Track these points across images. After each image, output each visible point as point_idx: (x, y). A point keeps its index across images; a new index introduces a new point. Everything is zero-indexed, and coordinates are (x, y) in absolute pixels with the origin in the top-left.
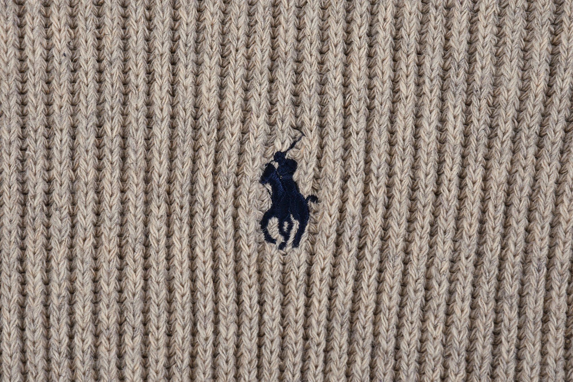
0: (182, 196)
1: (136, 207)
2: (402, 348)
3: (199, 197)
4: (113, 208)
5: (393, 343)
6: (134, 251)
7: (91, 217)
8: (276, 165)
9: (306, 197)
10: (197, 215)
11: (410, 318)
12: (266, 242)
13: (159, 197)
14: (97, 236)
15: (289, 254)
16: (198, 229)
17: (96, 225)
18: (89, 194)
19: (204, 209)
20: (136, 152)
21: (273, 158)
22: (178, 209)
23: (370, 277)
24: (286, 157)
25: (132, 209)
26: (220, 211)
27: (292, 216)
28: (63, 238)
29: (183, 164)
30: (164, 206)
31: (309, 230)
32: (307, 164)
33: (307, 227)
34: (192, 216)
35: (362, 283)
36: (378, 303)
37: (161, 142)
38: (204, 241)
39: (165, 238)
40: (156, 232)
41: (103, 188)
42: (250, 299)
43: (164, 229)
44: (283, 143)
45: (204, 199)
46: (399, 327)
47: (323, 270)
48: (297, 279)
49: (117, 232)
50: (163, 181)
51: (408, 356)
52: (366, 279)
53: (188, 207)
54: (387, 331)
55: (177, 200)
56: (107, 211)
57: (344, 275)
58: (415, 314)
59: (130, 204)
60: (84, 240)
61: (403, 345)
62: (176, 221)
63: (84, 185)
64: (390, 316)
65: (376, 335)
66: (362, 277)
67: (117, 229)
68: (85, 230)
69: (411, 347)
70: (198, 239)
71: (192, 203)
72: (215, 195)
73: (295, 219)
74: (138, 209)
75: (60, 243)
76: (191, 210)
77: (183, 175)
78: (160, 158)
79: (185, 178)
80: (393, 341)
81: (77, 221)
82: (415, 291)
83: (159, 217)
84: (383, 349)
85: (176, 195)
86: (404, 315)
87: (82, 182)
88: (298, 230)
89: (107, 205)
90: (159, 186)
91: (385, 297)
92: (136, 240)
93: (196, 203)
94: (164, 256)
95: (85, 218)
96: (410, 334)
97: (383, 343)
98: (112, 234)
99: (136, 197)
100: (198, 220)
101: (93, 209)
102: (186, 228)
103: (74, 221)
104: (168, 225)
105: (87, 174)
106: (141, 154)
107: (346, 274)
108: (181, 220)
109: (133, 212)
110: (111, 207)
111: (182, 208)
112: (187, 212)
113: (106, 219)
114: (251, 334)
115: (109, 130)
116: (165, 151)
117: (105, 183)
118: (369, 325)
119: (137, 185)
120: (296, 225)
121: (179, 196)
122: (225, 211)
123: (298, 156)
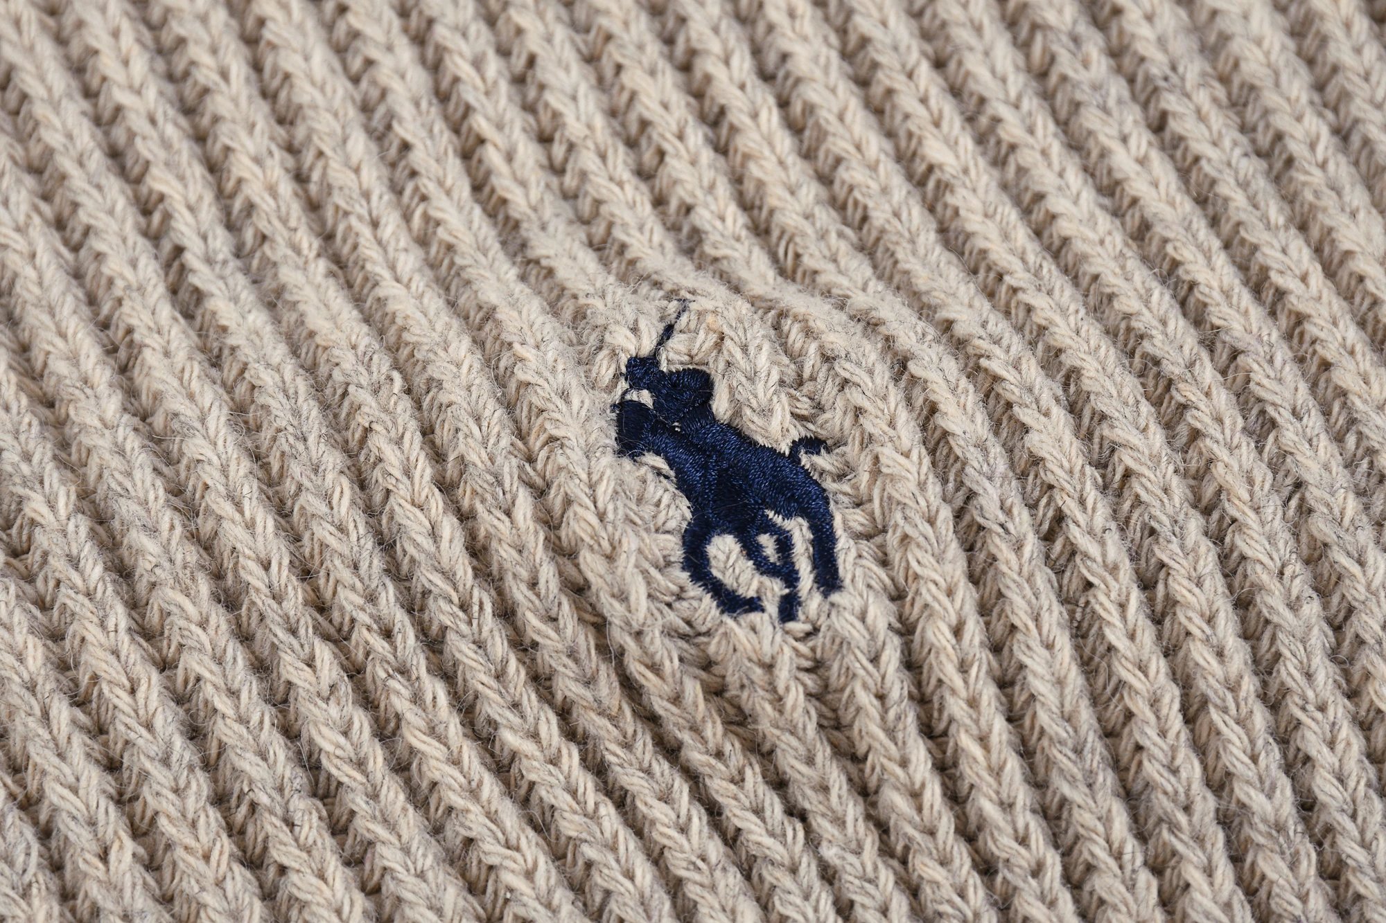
0: (372, 598)
1: (234, 694)
2: (1322, 797)
3: (427, 577)
4: (158, 722)
5: (1289, 792)
6: (291, 825)
7: (94, 779)
8: (646, 397)
9: (785, 448)
10: (451, 637)
11: (1310, 694)
12: (728, 620)
13: (294, 632)
14: (142, 830)
15: (823, 622)
16: (478, 677)
17: (123, 800)
18: (53, 713)
19: (464, 607)
20: (153, 531)
21: (623, 385)
22: (379, 644)
23: (1123, 606)
24: (664, 367)
25: (222, 704)
26: (519, 593)
27: (771, 514)
28: (28, 877)
29: (327, 498)
30: (324, 653)
31: (847, 528)
32: (745, 349)
33: (838, 523)
34: (433, 643)
35: (1107, 632)
36: (1184, 680)
37: (224, 471)
38: (516, 706)
39: (378, 746)
40: (342, 740)
41: (95, 678)
42: (758, 812)
43: (361, 721)
44: (635, 330)
45: (449, 576)
46: (1285, 735)
47: (957, 631)
48: (881, 697)
49: (206, 791)
50: (283, 574)
51: (1354, 817)
52: (1113, 616)
53: (406, 620)
54: (1254, 759)
55: (363, 618)
56: (140, 742)
57: (1031, 625)
58: (1320, 677)
59: (208, 691)
60: (104, 856)
61: (1324, 787)
62: (392, 683)
63: (23, 692)
64: (1244, 711)
65: (1219, 783)
66: (1094, 615)
67: (200, 785)
68: (92, 823)
69: (1352, 784)
70: (493, 706)
71: (415, 605)
72: (477, 551)
73: (788, 516)
74: (244, 696)
75: (25, 895)
76: (423, 630)
77: (341, 529)
78: (242, 513)
79: (354, 537)
80: (1284, 784)
81: (55, 810)
82: (1294, 606)
83: (326, 693)
84: (1264, 821)
85: (349, 601)
86: (1285, 691)
87: (16, 688)
88: (814, 543)
89: (133, 723)
90: (278, 598)
91: (1200, 653)
92: (281, 790)
93: (431, 601)
94: (402, 797)
95: (75, 791)
96: (1331, 744)
97: (1258, 801)
98: (191, 803)
99: (220, 661)
100: (460, 649)
101: (88, 755)
102: (436, 689)
103: (43, 817)
104: (367, 701)
105: (20, 658)
106: (172, 527)
107: (1037, 619)
108: (404, 671)
109: (230, 712)
110: (149, 726)
111: (387, 634)
112: (411, 640)
113: (148, 765)
114: (816, 910)
115: (45, 510)
116: (250, 490)
117: (96, 659)
118: (1187, 757)
119: (203, 624)
120: (799, 531)
121: (360, 601)
122: (533, 585)
123: (704, 341)
